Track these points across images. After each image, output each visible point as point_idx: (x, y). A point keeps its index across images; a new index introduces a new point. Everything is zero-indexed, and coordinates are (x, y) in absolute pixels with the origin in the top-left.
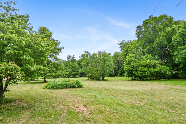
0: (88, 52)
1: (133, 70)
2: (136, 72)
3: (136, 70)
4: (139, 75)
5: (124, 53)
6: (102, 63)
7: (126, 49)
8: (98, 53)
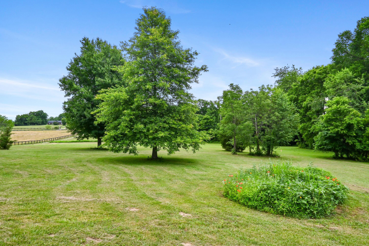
0: (237, 87)
1: (348, 136)
2: (356, 141)
3: (354, 136)
4: (365, 147)
5: (291, 96)
6: (277, 113)
7: (295, 86)
8: (259, 91)
